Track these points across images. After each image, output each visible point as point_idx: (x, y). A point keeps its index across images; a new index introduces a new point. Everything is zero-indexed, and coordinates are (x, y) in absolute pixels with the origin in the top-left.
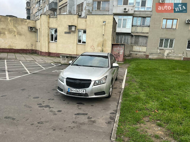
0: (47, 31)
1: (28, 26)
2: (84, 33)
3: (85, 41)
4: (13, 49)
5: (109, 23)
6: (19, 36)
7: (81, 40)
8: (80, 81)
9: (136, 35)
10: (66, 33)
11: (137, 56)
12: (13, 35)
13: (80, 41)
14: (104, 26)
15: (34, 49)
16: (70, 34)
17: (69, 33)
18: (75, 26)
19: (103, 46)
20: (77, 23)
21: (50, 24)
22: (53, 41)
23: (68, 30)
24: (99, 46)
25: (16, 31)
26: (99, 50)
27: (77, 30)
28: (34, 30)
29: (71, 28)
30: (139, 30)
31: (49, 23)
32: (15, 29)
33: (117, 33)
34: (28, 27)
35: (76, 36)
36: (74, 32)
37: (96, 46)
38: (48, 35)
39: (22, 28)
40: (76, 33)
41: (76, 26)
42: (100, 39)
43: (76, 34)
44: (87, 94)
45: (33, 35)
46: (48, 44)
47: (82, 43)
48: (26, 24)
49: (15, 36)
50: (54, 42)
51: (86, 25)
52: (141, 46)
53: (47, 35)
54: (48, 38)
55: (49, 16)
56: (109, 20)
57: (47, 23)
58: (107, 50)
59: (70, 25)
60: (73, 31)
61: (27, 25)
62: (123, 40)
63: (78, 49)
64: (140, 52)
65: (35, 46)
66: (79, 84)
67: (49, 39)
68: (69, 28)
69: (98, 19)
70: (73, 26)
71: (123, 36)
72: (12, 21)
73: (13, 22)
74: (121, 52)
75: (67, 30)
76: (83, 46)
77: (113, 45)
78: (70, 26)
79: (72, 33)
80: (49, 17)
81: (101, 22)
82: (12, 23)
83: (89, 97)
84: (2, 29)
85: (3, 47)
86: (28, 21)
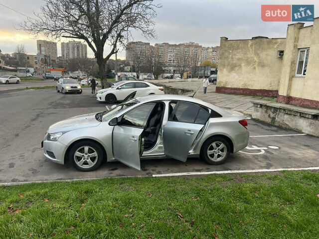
1: (278, 50)
6: (261, 68)
12: (252, 67)
21: (299, 41)
22: (301, 74)
25: (257, 60)
32: (255, 59)
34: (278, 52)
46: (290, 80)
48: (275, 47)
49: (255, 68)
50: (301, 77)
54: (291, 68)
55: (299, 25)
57: (294, 41)
61: (277, 48)
80: (300, 29)
84: (239, 59)
85: (235, 86)
86: (279, 40)
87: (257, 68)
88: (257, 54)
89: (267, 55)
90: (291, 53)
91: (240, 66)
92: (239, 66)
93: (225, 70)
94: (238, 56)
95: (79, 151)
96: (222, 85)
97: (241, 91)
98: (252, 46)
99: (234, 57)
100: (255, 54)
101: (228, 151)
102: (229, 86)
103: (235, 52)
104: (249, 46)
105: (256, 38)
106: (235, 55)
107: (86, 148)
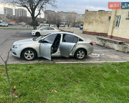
4: (96, 33)
10: (127, 19)
21: (117, 13)
46: (113, 29)
48: (108, 15)
54: (113, 24)
75: (127, 16)
84: (92, 20)
85: (90, 31)
86: (109, 12)
87: (100, 24)
89: (104, 18)
90: (113, 18)
91: (93, 22)
93: (86, 24)
94: (92, 18)
95: (26, 53)
96: (85, 31)
97: (93, 33)
98: (98, 14)
100: (99, 18)
101: (85, 54)
102: (88, 31)
103: (91, 16)
105: (100, 11)
106: (91, 18)
107: (29, 52)
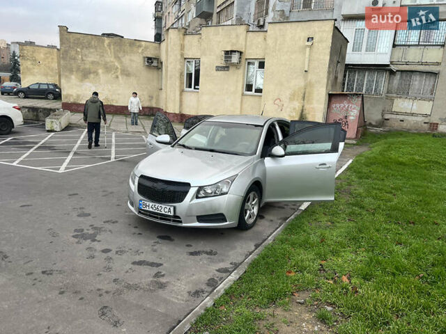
0: (179, 67)
1: (144, 55)
2: (259, 68)
3: (261, 87)
4: (113, 106)
5: (321, 41)
6: (125, 77)
7: (252, 85)
8: (165, 186)
9: (403, 69)
10: (218, 69)
11: (404, 124)
12: (113, 76)
13: (249, 88)
14: (308, 49)
15: (154, 105)
16: (227, 72)
17: (226, 68)
18: (238, 51)
19: (304, 100)
20: (244, 43)
21: (185, 50)
22: (191, 87)
23: (223, 62)
24: (294, 99)
25: (119, 66)
26: (294, 109)
27: (243, 60)
28: (155, 64)
29: (231, 57)
30: (413, 55)
31: (182, 47)
32: (116, 64)
33: (347, 65)
34: (144, 58)
35: (242, 75)
36: (237, 66)
37: (288, 101)
38: (181, 74)
39: (131, 60)
40: (242, 67)
41: (241, 53)
42: (298, 83)
43: (241, 71)
44: (179, 217)
45: (153, 74)
46: (181, 95)
47: (255, 92)
48: (140, 51)
49: (117, 77)
50: (192, 92)
51: (266, 49)
52: (416, 98)
53: (178, 75)
54: (181, 80)
55: (183, 30)
56: (323, 32)
57: (179, 48)
58: (313, 108)
59: (229, 49)
60: (233, 65)
61: (142, 53)
62: (365, 82)
63: (245, 106)
64: (412, 114)
65: (158, 100)
66: (163, 191)
67: (182, 83)
68: (225, 57)
69: (295, 34)
70: (235, 51)
71: (367, 74)
72: (112, 47)
73: (114, 49)
74: (352, 114)
75: (221, 63)
76: (257, 99)
77: (331, 96)
78: (227, 53)
79: (232, 69)
80: (185, 34)
81: (302, 40)
82: (112, 50)
83: (184, 225)
84: (93, 63)
86: (143, 43)
87: (120, 77)
88: (118, 58)
91: (96, 73)
92: (94, 72)
93: (73, 77)
94: (92, 58)
95: (247, 202)
96: (72, 100)
98: (109, 45)
99: (84, 58)
100: (115, 57)
103: (85, 51)
104: (106, 46)
106: (86, 56)
